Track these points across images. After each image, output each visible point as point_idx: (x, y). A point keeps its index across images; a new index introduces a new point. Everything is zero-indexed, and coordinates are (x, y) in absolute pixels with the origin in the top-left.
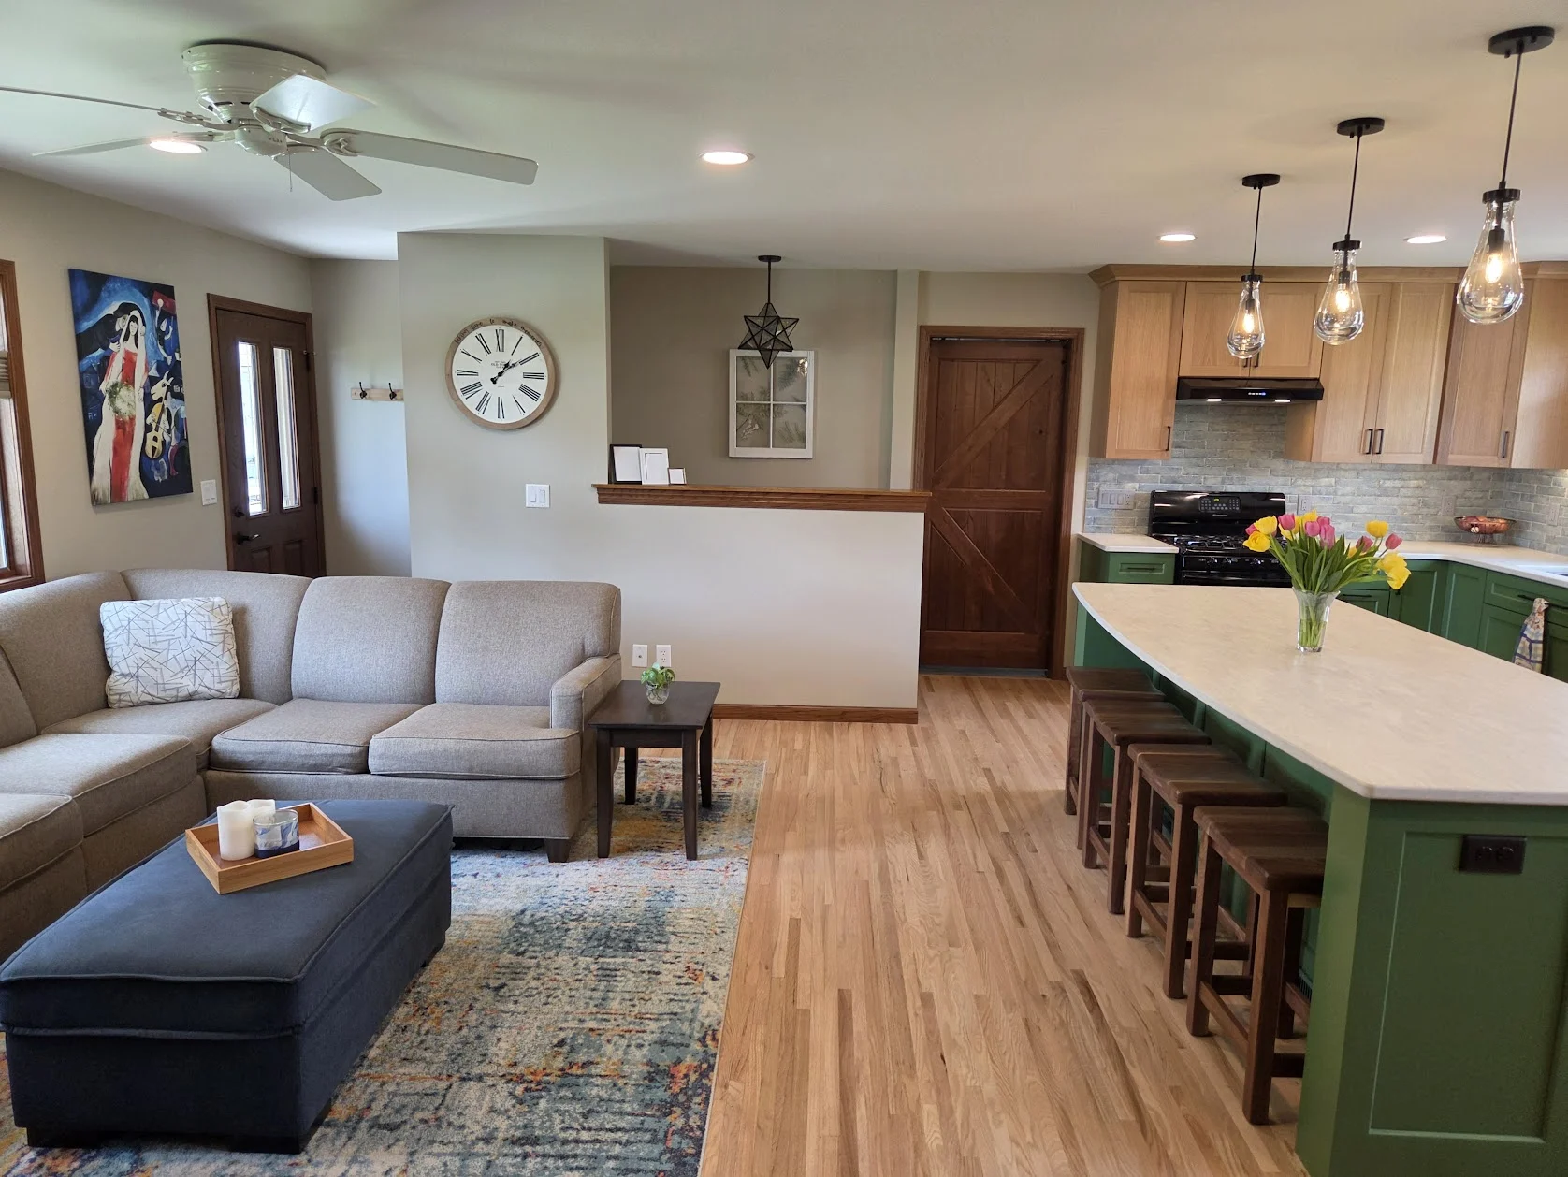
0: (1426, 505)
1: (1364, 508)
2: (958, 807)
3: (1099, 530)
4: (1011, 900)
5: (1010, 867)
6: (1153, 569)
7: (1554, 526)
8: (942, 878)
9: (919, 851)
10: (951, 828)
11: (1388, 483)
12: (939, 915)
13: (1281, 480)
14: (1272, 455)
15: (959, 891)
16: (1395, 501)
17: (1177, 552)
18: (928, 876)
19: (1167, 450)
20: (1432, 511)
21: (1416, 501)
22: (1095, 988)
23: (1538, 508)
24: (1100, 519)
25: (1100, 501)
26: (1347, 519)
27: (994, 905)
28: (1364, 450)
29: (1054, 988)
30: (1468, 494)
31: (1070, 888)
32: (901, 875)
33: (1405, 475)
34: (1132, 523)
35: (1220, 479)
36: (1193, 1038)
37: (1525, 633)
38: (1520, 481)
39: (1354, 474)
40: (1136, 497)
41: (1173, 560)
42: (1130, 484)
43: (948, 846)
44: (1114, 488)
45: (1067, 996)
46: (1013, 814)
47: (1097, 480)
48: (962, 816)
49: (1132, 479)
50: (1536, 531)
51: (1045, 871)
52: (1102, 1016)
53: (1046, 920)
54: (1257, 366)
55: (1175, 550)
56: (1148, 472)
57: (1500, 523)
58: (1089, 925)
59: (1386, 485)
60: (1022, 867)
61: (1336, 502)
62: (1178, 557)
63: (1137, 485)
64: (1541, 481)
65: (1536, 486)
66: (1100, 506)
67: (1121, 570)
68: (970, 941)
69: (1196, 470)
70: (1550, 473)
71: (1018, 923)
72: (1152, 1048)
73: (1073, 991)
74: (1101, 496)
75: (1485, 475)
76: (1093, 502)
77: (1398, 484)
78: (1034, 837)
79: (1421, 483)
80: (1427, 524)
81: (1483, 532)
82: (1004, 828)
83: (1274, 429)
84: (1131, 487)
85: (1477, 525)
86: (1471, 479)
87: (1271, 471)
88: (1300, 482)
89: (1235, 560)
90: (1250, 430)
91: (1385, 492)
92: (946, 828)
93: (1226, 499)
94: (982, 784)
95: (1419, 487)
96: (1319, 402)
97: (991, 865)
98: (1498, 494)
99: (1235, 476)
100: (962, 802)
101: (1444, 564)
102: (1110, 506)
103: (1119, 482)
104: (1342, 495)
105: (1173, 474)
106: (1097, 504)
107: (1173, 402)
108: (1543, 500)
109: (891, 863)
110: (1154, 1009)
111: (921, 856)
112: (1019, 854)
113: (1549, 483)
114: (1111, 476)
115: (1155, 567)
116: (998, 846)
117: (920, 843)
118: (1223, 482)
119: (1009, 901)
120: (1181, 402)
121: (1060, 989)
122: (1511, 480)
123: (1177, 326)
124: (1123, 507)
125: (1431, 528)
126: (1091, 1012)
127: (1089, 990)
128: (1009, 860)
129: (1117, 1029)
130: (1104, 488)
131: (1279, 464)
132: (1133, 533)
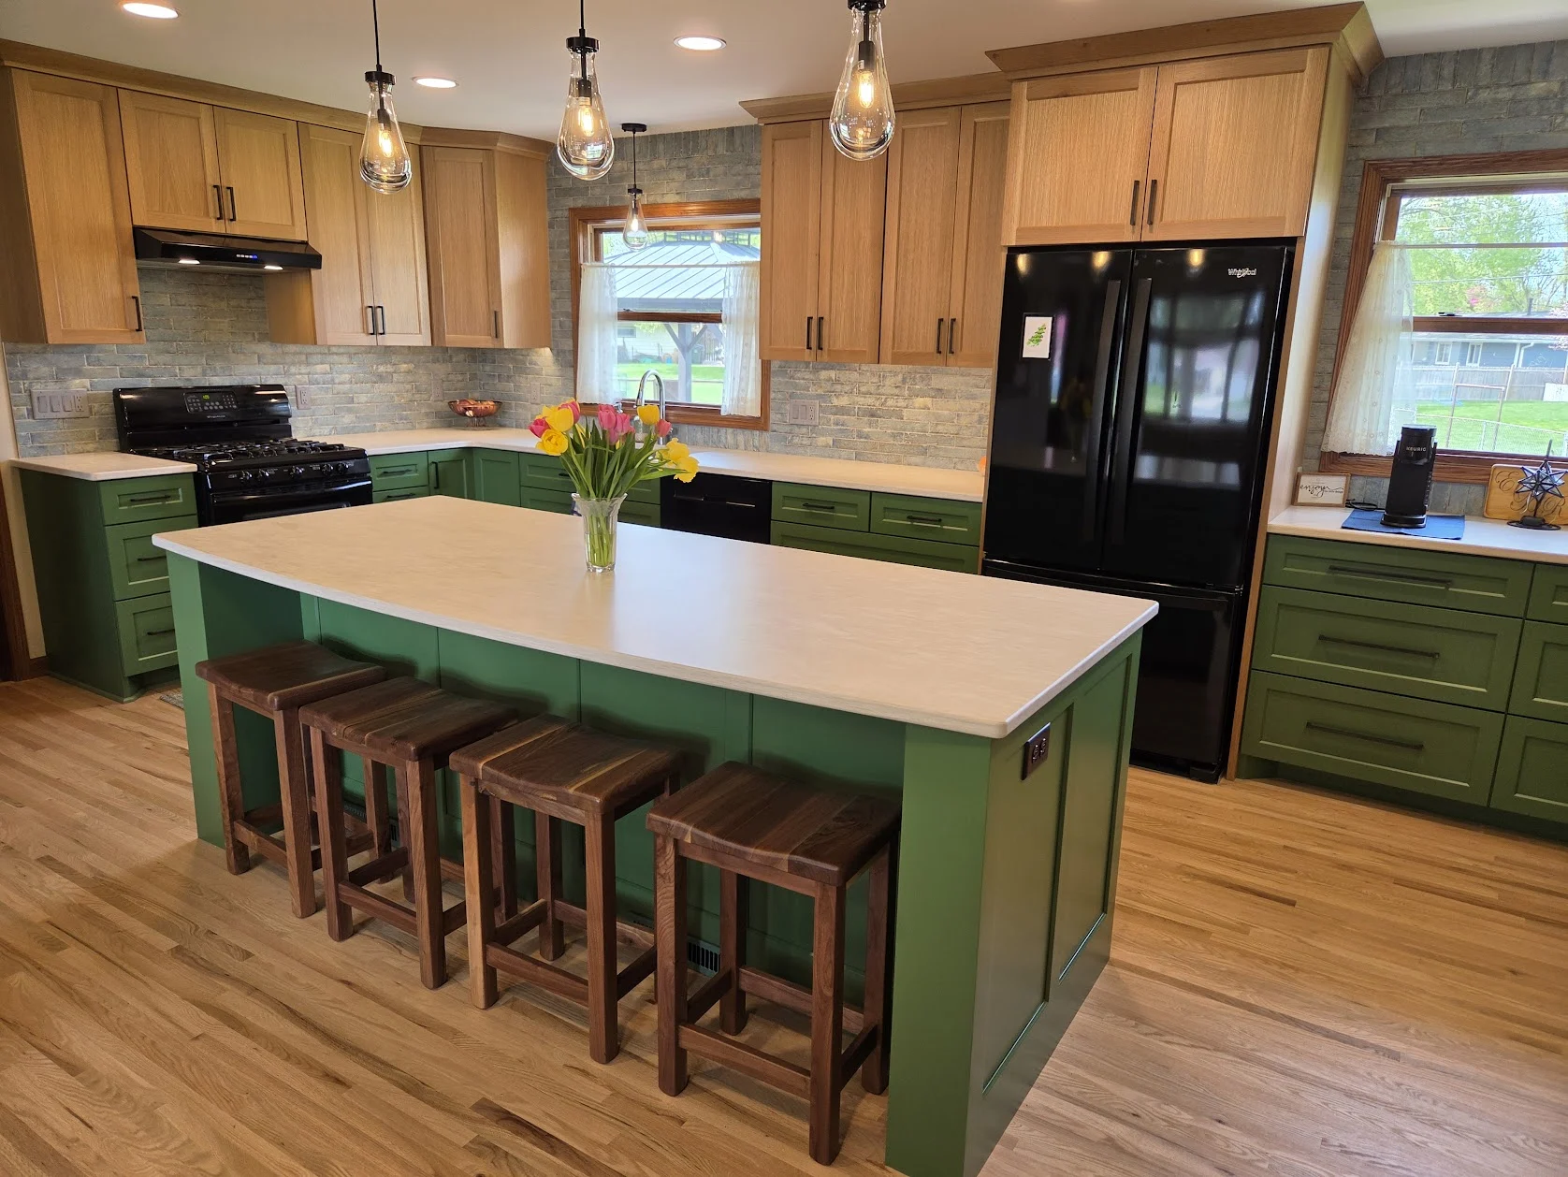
0: (419, 391)
1: (363, 398)
2: (55, 946)
3: (43, 450)
4: (289, 1056)
5: (234, 1000)
6: (167, 498)
7: (537, 404)
8: (145, 1084)
9: (57, 1060)
10: (77, 986)
11: (382, 369)
12: (205, 1156)
13: (273, 368)
14: (257, 336)
15: (194, 1088)
16: (390, 388)
17: (196, 470)
18: (118, 1096)
19: (139, 330)
20: (425, 397)
21: (409, 387)
22: (524, 1112)
23: (517, 387)
24: (40, 435)
25: (36, 409)
26: (349, 411)
27: (271, 1079)
28: (367, 329)
29: (479, 1154)
30: (451, 377)
31: (348, 984)
32: (68, 1127)
33: (394, 359)
34: (92, 437)
35: (199, 369)
36: (676, 1099)
37: (576, 509)
38: (494, 362)
39: (345, 359)
40: (90, 399)
41: (191, 482)
42: (77, 381)
43: (103, 1024)
44: (52, 388)
45: (507, 1153)
46: (158, 912)
47: (24, 376)
48: (73, 956)
49: (78, 373)
50: (520, 411)
51: (292, 978)
52: (571, 1148)
53: (366, 1054)
54: (234, 219)
55: (193, 467)
56: (99, 362)
57: (490, 405)
58: (424, 1023)
59: (379, 370)
60: (254, 990)
61: (335, 392)
62: (197, 476)
63: (87, 382)
64: (515, 361)
65: (511, 366)
66: (38, 415)
67: (120, 505)
68: (296, 1165)
69: (167, 358)
70: (524, 353)
71: (339, 1087)
72: (659, 1150)
73: (502, 1136)
74: (35, 400)
75: (461, 356)
76: (24, 410)
77: (390, 368)
78: (224, 932)
79: (411, 366)
80: (423, 411)
81: (478, 415)
82: (170, 943)
83: (253, 304)
84: (78, 385)
85: (470, 409)
86: (450, 361)
87: (259, 357)
88: (293, 370)
89: (273, 471)
90: (224, 305)
91: (381, 378)
92: (67, 990)
93: (217, 396)
94: (58, 888)
95: (409, 372)
96: (314, 272)
97: (204, 1015)
98: (473, 377)
99: (218, 365)
100: (51, 931)
101: (469, 451)
102: (54, 415)
103: (58, 378)
104: (339, 384)
105: (135, 364)
106: (32, 413)
107: (132, 263)
108: (522, 380)
109: (23, 1113)
110: (608, 1092)
111: (72, 1068)
112: (229, 972)
113: (525, 364)
114: (44, 370)
115: (169, 494)
116: (180, 973)
117: (46, 1045)
118: (204, 374)
119: (288, 1058)
120: (146, 263)
121: (483, 1148)
122: (484, 361)
123: (115, 153)
124: (72, 415)
125: (427, 414)
126: (554, 1153)
127: (519, 1121)
128: (225, 990)
129: (605, 1155)
130: (37, 388)
131: (265, 348)
132: (95, 451)
